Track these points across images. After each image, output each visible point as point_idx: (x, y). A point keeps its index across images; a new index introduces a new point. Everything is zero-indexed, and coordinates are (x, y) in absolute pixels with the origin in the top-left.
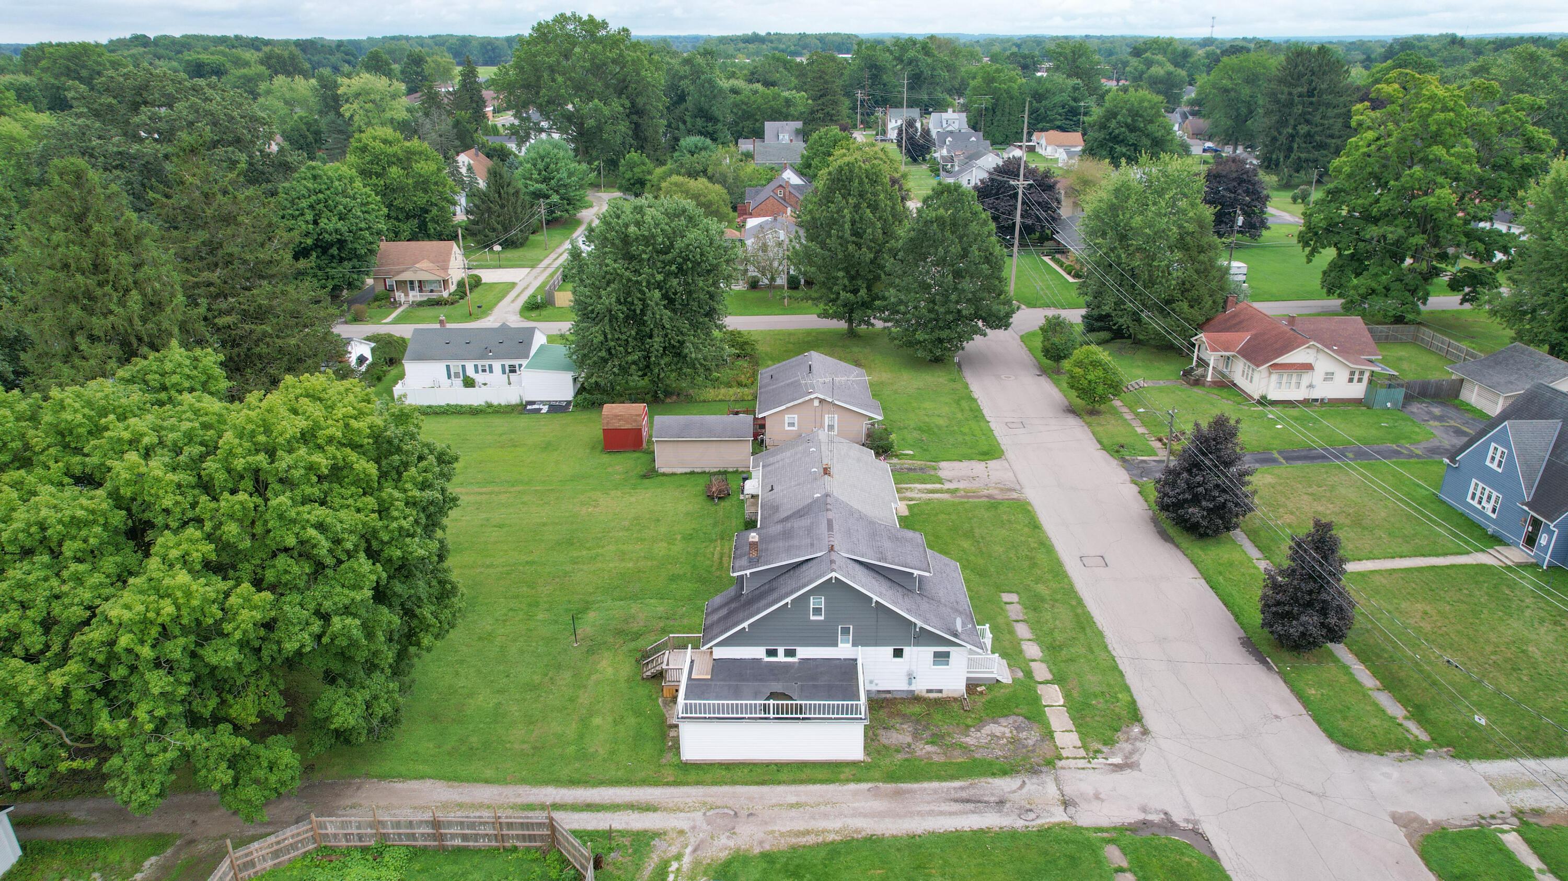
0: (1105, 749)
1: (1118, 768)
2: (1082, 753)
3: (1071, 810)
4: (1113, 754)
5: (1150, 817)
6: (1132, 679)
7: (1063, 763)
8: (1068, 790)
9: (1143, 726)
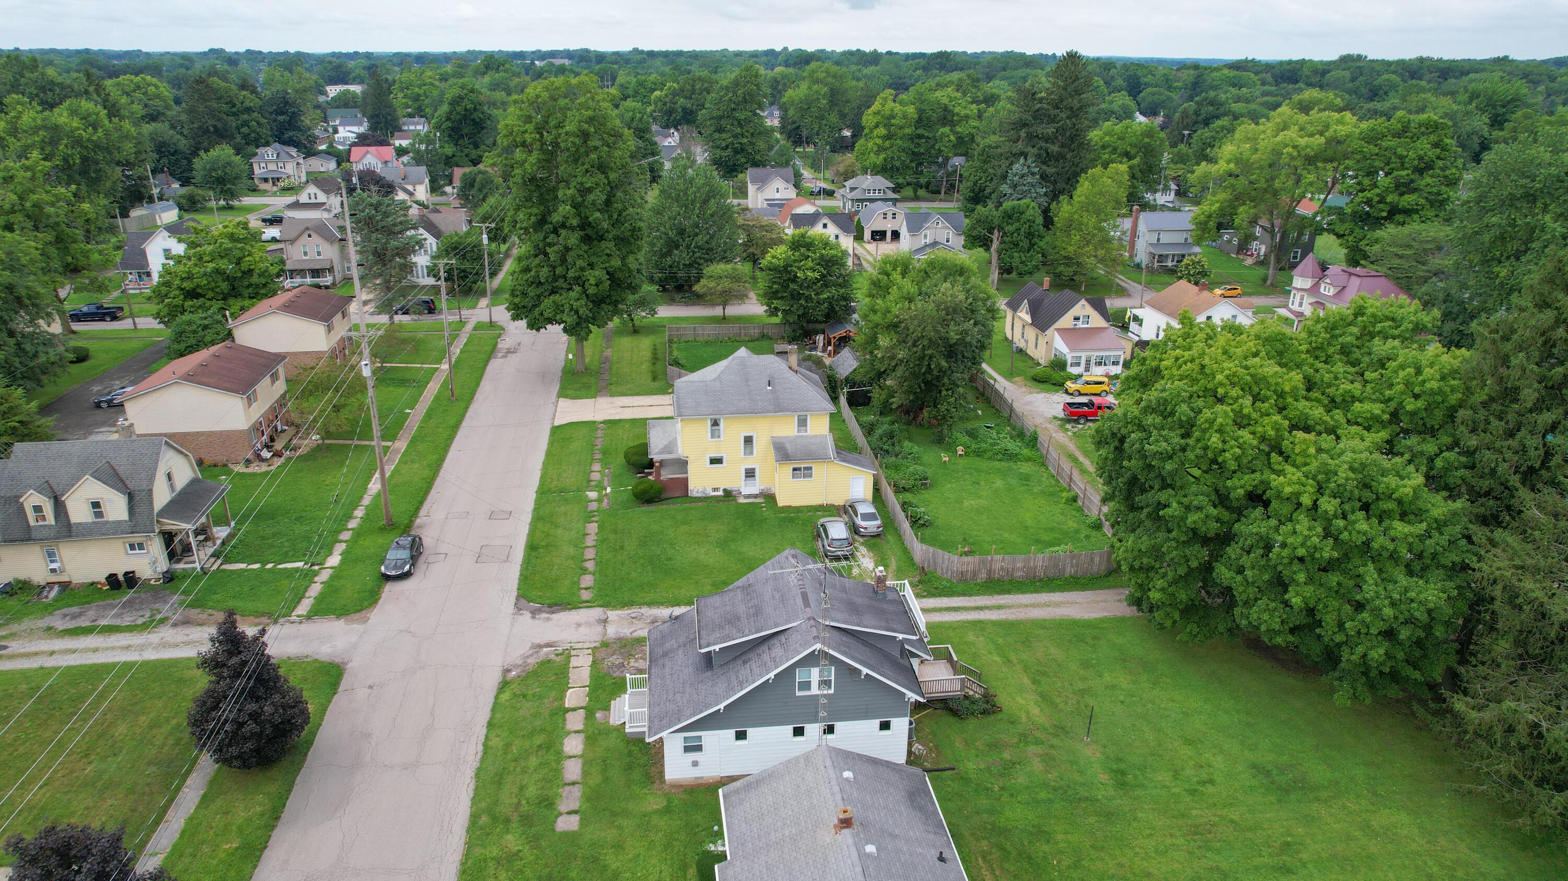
0: (552, 656)
1: (548, 645)
2: (573, 653)
3: (603, 617)
4: (547, 654)
5: (547, 615)
6: (483, 716)
7: (593, 645)
8: (600, 628)
9: (504, 677)
